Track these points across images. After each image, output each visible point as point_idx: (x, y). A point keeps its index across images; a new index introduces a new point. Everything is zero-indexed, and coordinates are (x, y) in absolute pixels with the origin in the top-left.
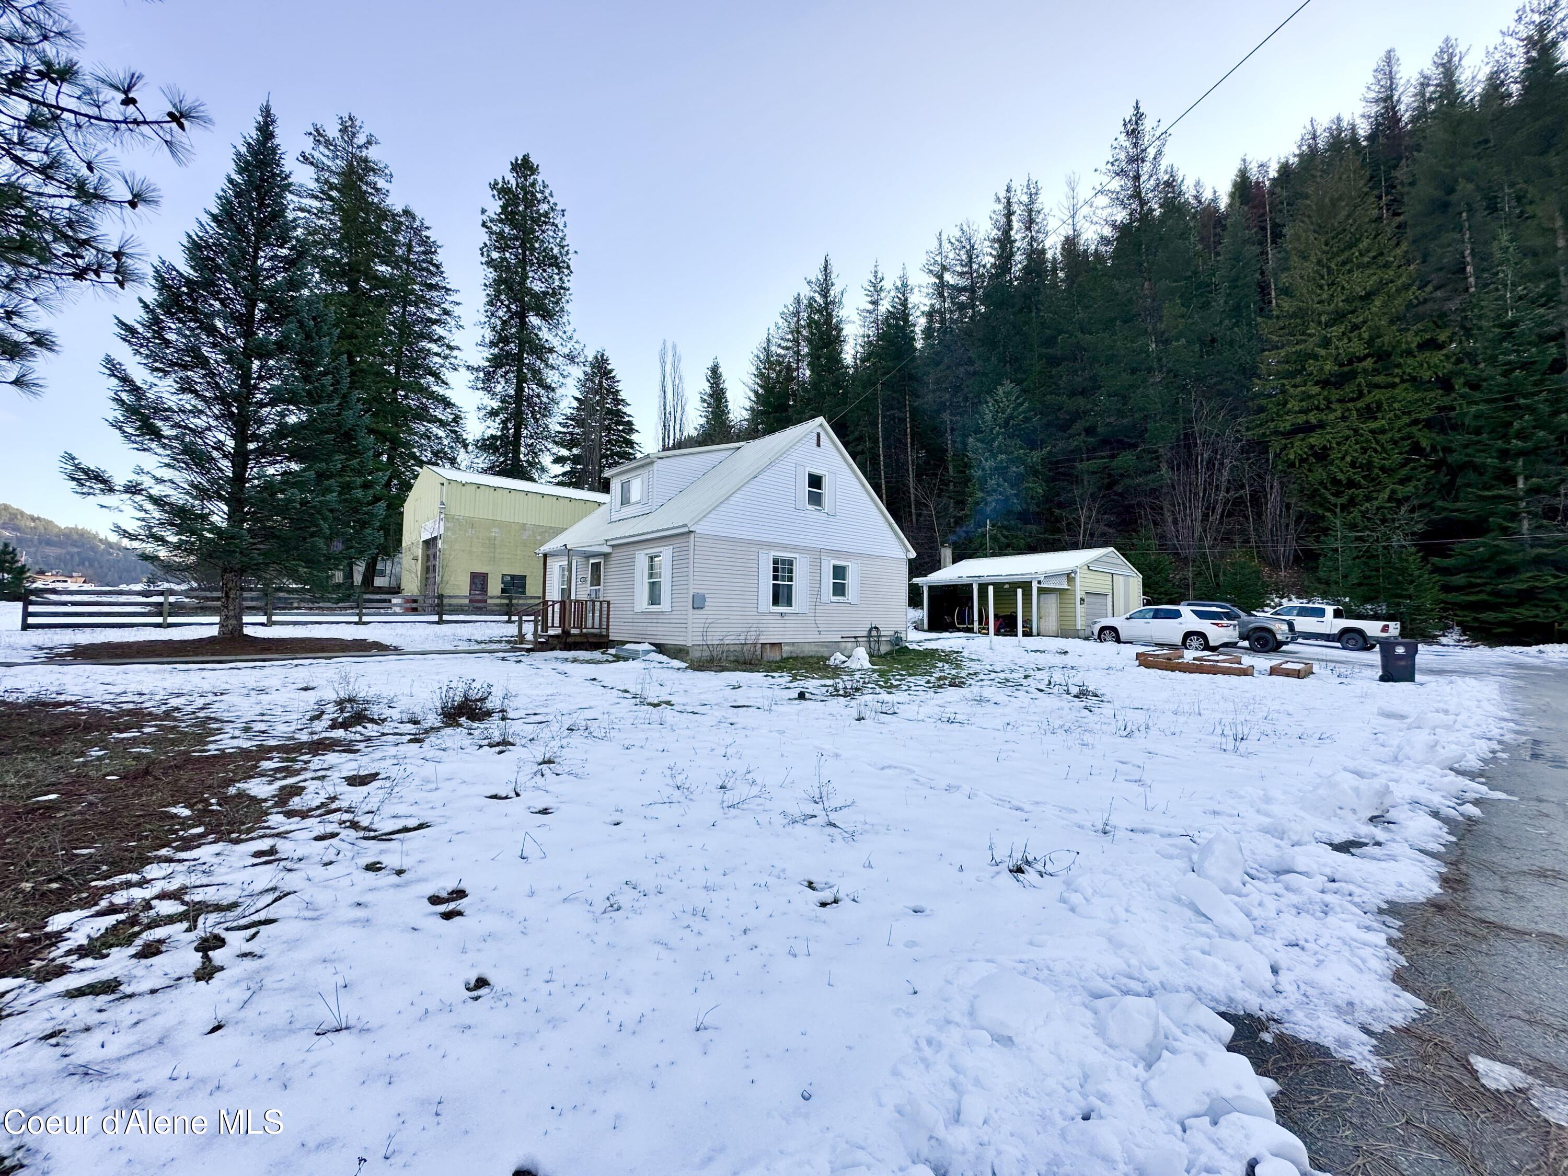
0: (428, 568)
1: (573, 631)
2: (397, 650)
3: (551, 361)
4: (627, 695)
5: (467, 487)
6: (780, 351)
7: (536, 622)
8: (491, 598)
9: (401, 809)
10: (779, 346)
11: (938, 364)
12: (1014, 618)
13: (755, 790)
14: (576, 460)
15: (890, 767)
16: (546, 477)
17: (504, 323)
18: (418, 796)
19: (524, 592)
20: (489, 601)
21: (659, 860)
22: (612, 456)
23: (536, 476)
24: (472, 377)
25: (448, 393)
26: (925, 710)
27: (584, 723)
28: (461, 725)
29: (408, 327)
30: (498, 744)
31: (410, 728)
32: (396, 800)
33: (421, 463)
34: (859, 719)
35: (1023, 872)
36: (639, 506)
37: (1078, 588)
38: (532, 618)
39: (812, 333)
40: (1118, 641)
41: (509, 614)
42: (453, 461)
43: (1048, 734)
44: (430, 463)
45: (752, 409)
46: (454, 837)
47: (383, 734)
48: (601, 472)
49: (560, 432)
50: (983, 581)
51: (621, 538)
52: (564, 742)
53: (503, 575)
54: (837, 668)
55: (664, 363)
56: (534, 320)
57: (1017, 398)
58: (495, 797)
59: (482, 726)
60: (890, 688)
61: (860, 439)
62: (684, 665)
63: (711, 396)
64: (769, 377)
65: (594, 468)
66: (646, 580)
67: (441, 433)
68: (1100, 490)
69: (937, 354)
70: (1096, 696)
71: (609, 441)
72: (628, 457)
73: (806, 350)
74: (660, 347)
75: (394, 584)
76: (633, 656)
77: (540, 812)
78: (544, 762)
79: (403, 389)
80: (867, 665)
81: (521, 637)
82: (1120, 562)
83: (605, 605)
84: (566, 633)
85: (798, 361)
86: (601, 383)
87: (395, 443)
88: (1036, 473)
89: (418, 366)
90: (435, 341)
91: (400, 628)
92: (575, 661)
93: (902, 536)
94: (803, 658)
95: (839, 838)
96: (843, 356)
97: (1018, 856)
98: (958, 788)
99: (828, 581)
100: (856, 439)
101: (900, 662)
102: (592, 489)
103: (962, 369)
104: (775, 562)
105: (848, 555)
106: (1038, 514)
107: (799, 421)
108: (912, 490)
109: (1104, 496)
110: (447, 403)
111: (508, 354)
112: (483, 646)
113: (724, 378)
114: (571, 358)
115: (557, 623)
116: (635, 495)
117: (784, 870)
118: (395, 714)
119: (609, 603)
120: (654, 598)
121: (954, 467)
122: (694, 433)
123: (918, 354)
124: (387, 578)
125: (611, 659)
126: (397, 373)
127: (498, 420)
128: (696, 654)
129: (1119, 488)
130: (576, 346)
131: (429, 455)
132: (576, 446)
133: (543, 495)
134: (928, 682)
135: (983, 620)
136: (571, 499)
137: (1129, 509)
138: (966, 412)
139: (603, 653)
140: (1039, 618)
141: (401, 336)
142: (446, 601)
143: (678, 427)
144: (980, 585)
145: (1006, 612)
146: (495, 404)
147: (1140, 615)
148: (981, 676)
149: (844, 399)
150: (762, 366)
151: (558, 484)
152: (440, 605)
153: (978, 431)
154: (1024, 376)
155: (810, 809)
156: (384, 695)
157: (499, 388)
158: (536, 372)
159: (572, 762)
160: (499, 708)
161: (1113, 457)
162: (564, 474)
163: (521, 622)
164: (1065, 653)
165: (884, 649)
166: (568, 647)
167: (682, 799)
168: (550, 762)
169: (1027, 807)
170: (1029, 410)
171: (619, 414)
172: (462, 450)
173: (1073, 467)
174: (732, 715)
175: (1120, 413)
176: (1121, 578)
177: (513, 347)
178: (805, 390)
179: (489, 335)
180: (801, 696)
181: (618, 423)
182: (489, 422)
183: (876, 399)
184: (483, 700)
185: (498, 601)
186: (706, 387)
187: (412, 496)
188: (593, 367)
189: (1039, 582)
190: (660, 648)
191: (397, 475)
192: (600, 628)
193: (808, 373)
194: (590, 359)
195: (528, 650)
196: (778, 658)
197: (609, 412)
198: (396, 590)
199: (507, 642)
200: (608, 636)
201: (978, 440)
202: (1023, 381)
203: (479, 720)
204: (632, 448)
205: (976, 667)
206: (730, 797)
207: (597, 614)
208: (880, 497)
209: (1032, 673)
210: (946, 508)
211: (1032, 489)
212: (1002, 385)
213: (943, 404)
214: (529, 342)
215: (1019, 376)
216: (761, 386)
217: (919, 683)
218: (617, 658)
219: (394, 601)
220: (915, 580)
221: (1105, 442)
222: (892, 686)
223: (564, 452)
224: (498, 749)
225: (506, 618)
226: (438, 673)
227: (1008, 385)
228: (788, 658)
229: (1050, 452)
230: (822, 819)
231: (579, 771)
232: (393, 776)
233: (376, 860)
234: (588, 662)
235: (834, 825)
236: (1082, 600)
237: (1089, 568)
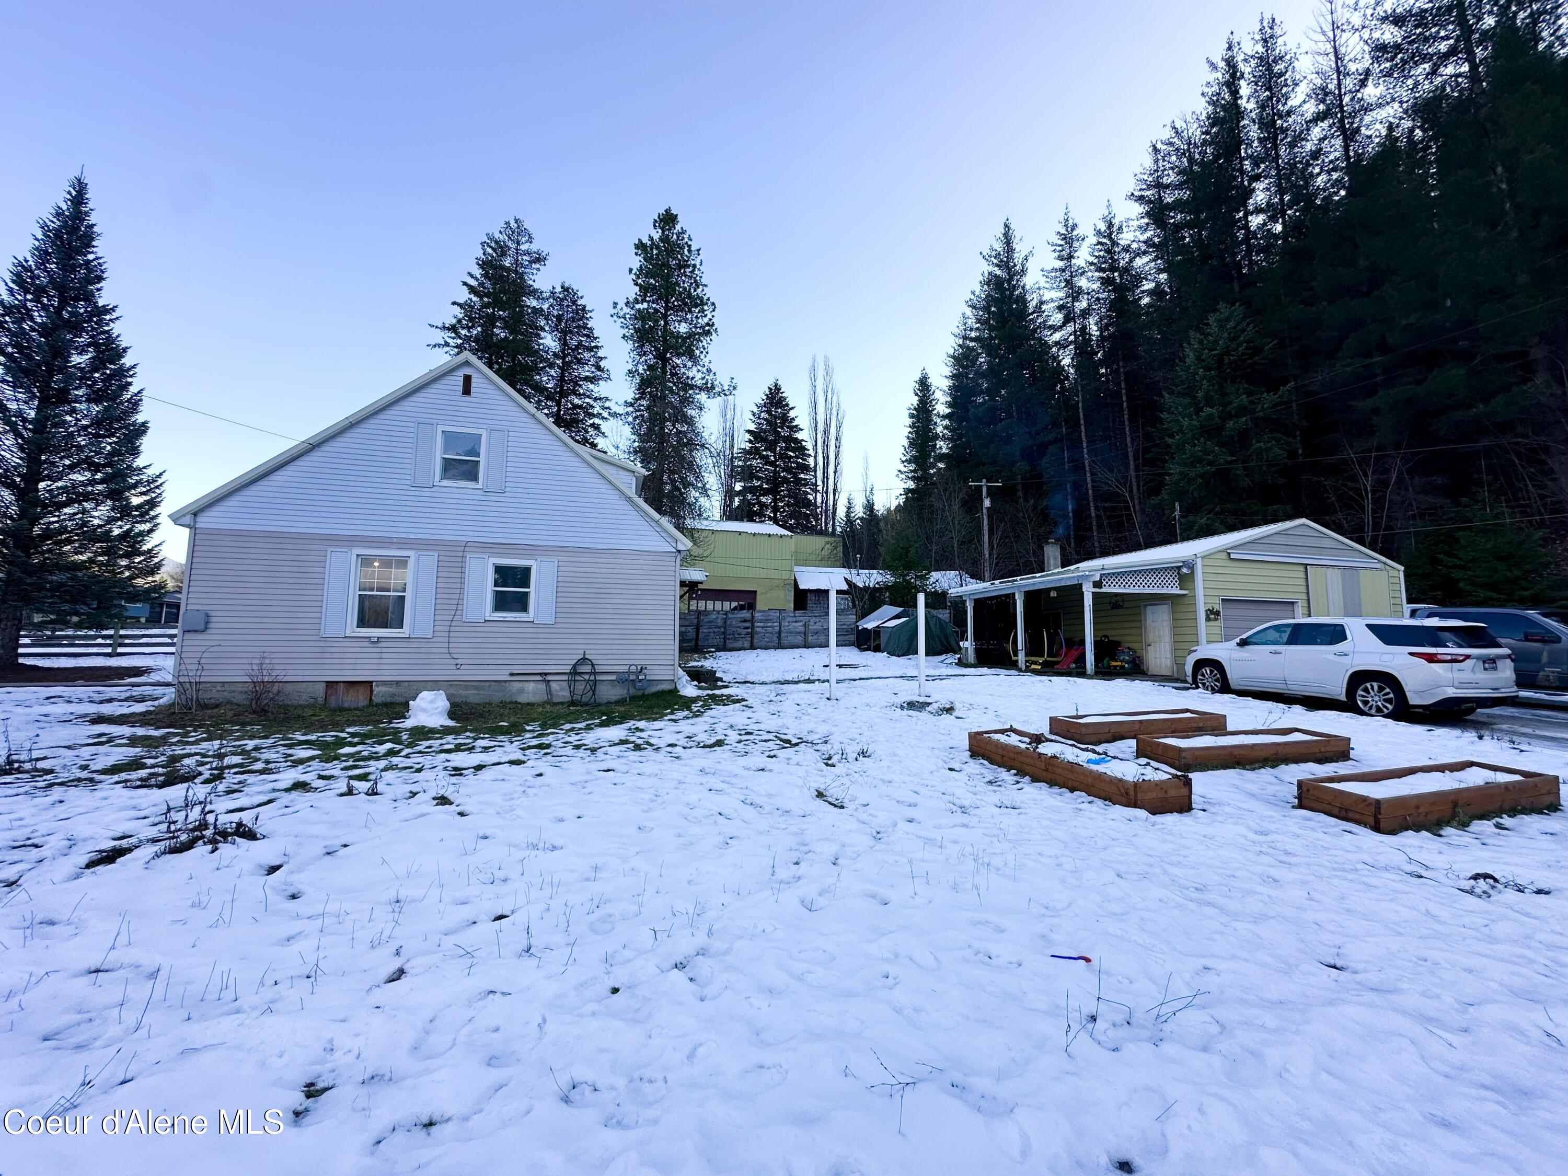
37: (1201, 592)
50: (1027, 587)
55: (813, 380)
74: (809, 363)
99: (484, 589)
104: (366, 564)
105: (529, 549)
140: (1146, 645)
147: (1265, 637)
165: (610, 693)
171: (793, 441)
176: (1334, 572)
189: (1098, 584)
194: (762, 391)
212: (1216, 311)
227: (1226, 310)
236: (1212, 613)
237: (1232, 556)
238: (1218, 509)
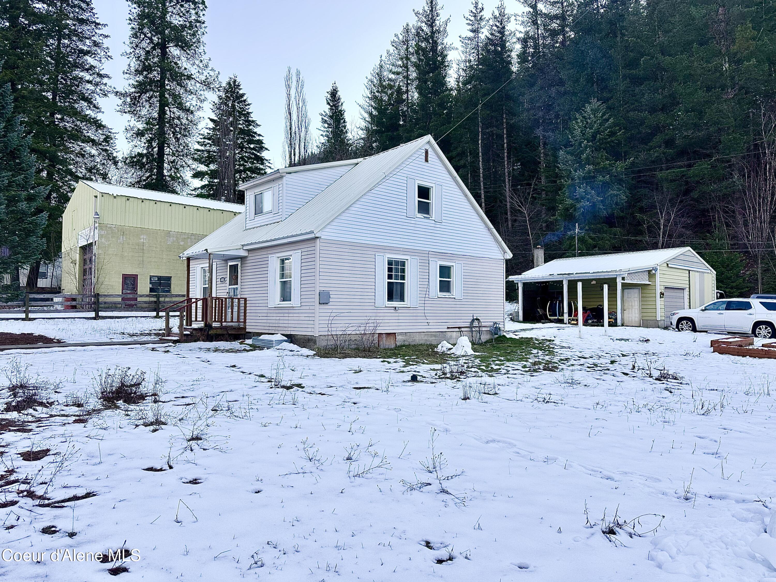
0: (85, 271)
1: (215, 325)
2: (59, 343)
3: (190, 87)
4: (263, 379)
5: (118, 199)
6: (392, 76)
7: (181, 317)
8: (141, 296)
9: (71, 481)
10: (391, 71)
11: (532, 85)
12: (601, 311)
13: (377, 461)
14: (213, 174)
15: (493, 441)
16: (187, 190)
17: (148, 53)
18: (85, 469)
19: (169, 291)
20: (139, 299)
21: (295, 523)
22: (245, 171)
23: (178, 189)
24: (120, 102)
25: (99, 116)
26: (522, 391)
27: (226, 404)
28: (118, 407)
29: (63, 57)
30: (152, 424)
31: (74, 410)
32: (66, 473)
33: (77, 178)
34: (465, 399)
35: (614, 533)
36: (271, 215)
37: (658, 283)
38: (178, 313)
39: (420, 60)
40: (694, 329)
41: (157, 310)
42: (104, 177)
43: (634, 412)
44: (84, 178)
45: (367, 129)
46: (118, 504)
47: (52, 416)
48: (236, 185)
49: (198, 150)
50: (572, 278)
51: (256, 243)
52: (210, 421)
53: (151, 277)
54: (443, 354)
55: (288, 87)
56: (174, 51)
57: (604, 115)
58: (151, 469)
59: (138, 408)
60: (491, 372)
61: (462, 154)
62: (313, 353)
63: (331, 117)
64: (381, 100)
65: (229, 182)
66: (278, 280)
67: (94, 152)
68: (678, 196)
69: (532, 76)
70: (676, 379)
71: (242, 158)
72: (258, 172)
73: (414, 75)
74: (285, 74)
75: (55, 285)
76: (268, 345)
77: (190, 482)
78: (192, 439)
79: (60, 112)
80: (471, 352)
81: (168, 330)
82: (695, 260)
83: (242, 302)
84: (208, 326)
85: (408, 84)
86: (233, 106)
87: (54, 160)
88: (620, 181)
89: (72, 93)
90: (87, 70)
91: (62, 324)
92: (216, 350)
93: (500, 239)
94: (414, 346)
95: (451, 503)
96: (447, 79)
97: (610, 520)
98: (555, 460)
99: (436, 279)
100: (458, 155)
101: (498, 349)
102: (228, 200)
103: (553, 90)
104: (390, 263)
105: (452, 256)
106: (622, 218)
107: (409, 140)
108: (508, 199)
109: (681, 202)
110: (99, 125)
111: (152, 81)
112: (135, 338)
113: (342, 101)
114: (207, 84)
115: (200, 318)
116: (267, 206)
117: (404, 532)
118: (61, 398)
119: (245, 299)
120: (286, 296)
121: (547, 177)
122: (316, 151)
123: (514, 76)
124: (49, 279)
125: (248, 348)
126: (54, 98)
127: (143, 139)
128: (322, 343)
129: (695, 194)
130: (212, 73)
131: (84, 171)
132: (212, 162)
133: (185, 206)
134: (525, 367)
135: (572, 311)
136: (210, 209)
137: (704, 212)
138: (557, 128)
139: (241, 343)
140: (623, 310)
141: (57, 65)
142: (101, 299)
143: (302, 144)
144: (569, 281)
145: (594, 305)
146: (141, 126)
147: (714, 307)
148: (572, 362)
149: (448, 120)
150: (375, 90)
151: (198, 196)
152: (97, 303)
153: (568, 144)
154: (609, 95)
155: (426, 477)
156: (51, 381)
157: (144, 112)
158: (176, 97)
159: (217, 438)
160: (151, 392)
161: (690, 166)
162: (203, 187)
163: (168, 318)
164: (647, 341)
165: (485, 338)
166: (210, 338)
167: (314, 470)
168: (198, 438)
169: (616, 477)
170: (615, 125)
171: (250, 134)
172: (113, 167)
173: (653, 176)
174: (355, 395)
175: (696, 127)
176: (697, 274)
177: (155, 75)
178: (414, 111)
179: (134, 64)
180: (414, 379)
181: (250, 142)
182: (136, 142)
183: (477, 118)
184: (138, 385)
185: (147, 299)
186: (326, 108)
187: (70, 206)
188: (227, 92)
189: (623, 279)
190: (291, 339)
191: (56, 189)
192: (239, 321)
193: (416, 95)
194: (224, 84)
195: (175, 342)
196: (393, 346)
197: (242, 131)
198: (57, 290)
199: (155, 334)
200: (245, 328)
201: (568, 153)
202: (607, 100)
203: (135, 403)
204: (262, 164)
205: (566, 353)
206: (355, 467)
207: (236, 309)
208: (480, 206)
209: (617, 359)
210: (538, 214)
211: (617, 195)
212: (590, 103)
213: (537, 121)
214: (170, 70)
215: (605, 94)
216: (375, 108)
217: (517, 367)
218: (254, 348)
219: (56, 300)
220: (511, 278)
221: (682, 153)
222: (492, 370)
223: (203, 168)
224: (152, 428)
225: (154, 314)
226: (96, 363)
227: (595, 103)
228: (402, 346)
229: (633, 163)
230: (435, 487)
231: (223, 446)
232: (63, 452)
233: (51, 524)
234: (228, 351)
235: (447, 492)
236: (662, 294)
237: (669, 265)
238: (587, 228)
